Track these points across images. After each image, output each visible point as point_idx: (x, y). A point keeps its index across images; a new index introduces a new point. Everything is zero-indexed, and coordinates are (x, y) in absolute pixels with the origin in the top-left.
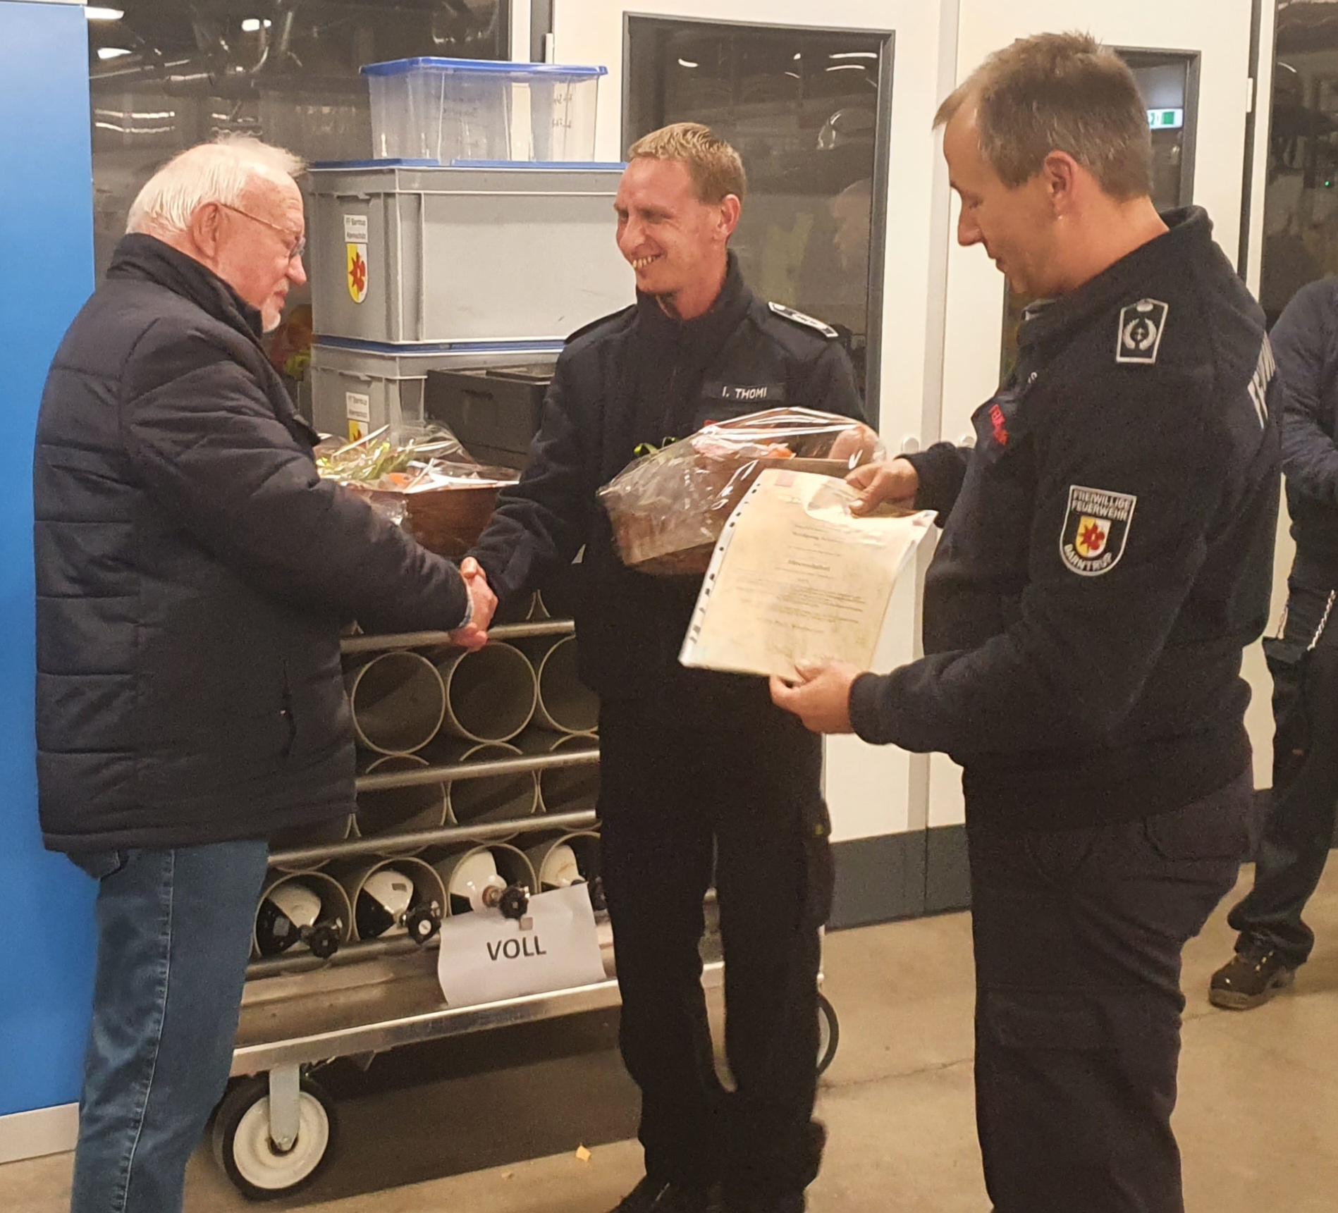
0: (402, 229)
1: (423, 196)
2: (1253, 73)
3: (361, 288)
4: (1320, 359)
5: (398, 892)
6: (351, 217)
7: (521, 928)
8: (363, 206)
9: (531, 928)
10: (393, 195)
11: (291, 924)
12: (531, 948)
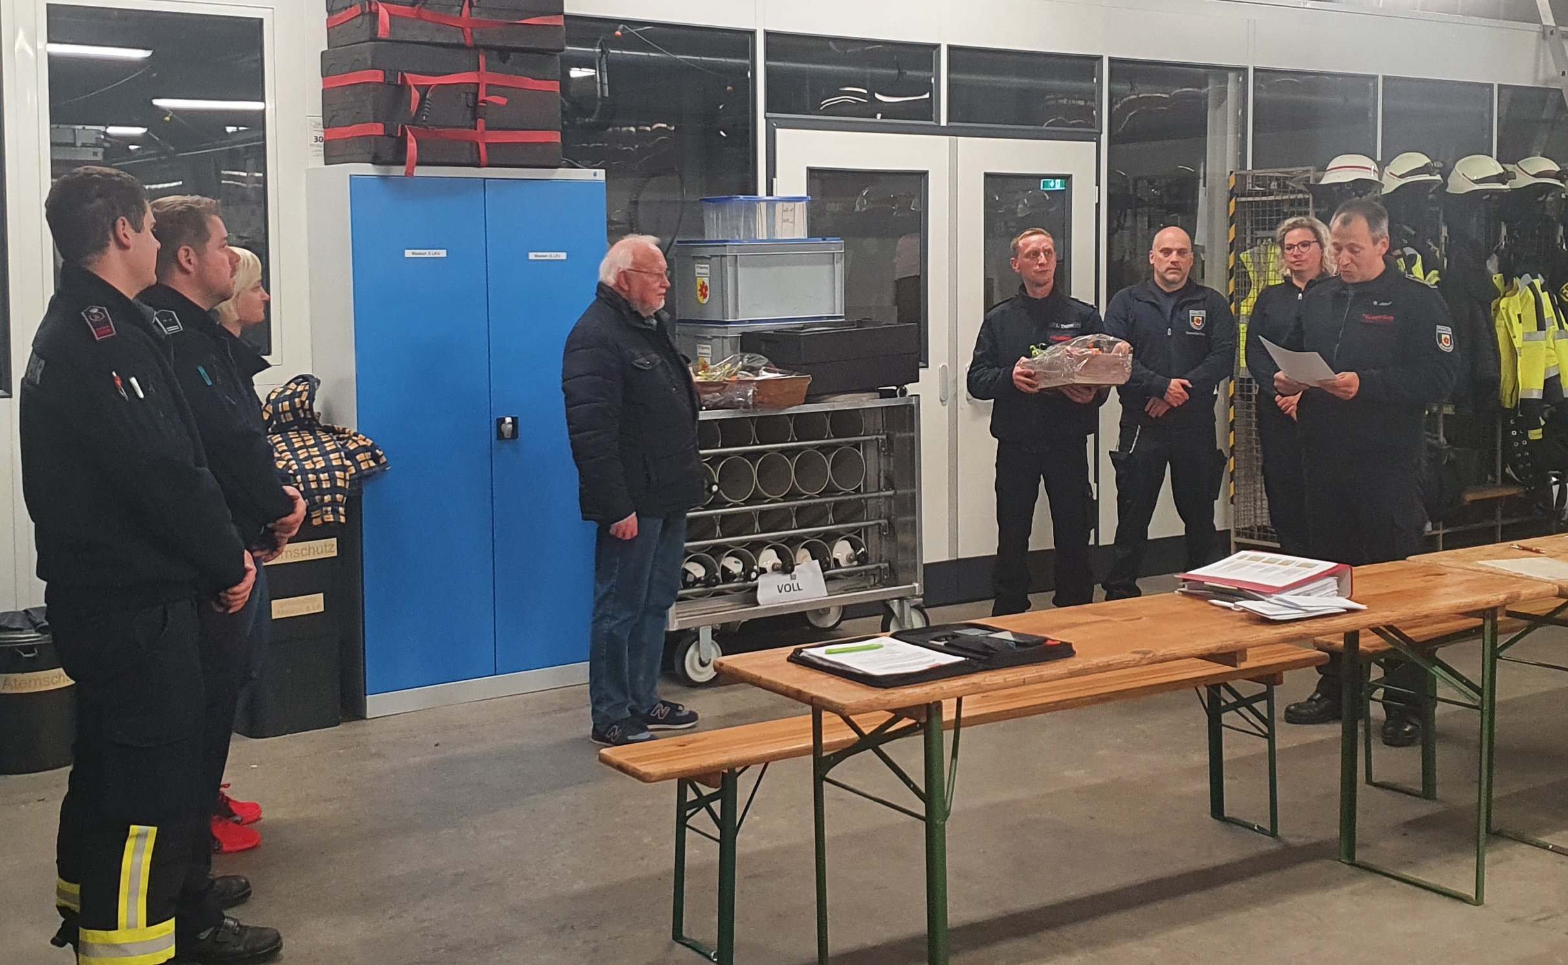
0: (730, 270)
1: (739, 256)
2: (1098, 184)
3: (705, 296)
4: (1126, 320)
5: (737, 565)
6: (699, 266)
7: (792, 579)
8: (707, 260)
9: (795, 579)
10: (726, 256)
11: (695, 577)
12: (796, 588)
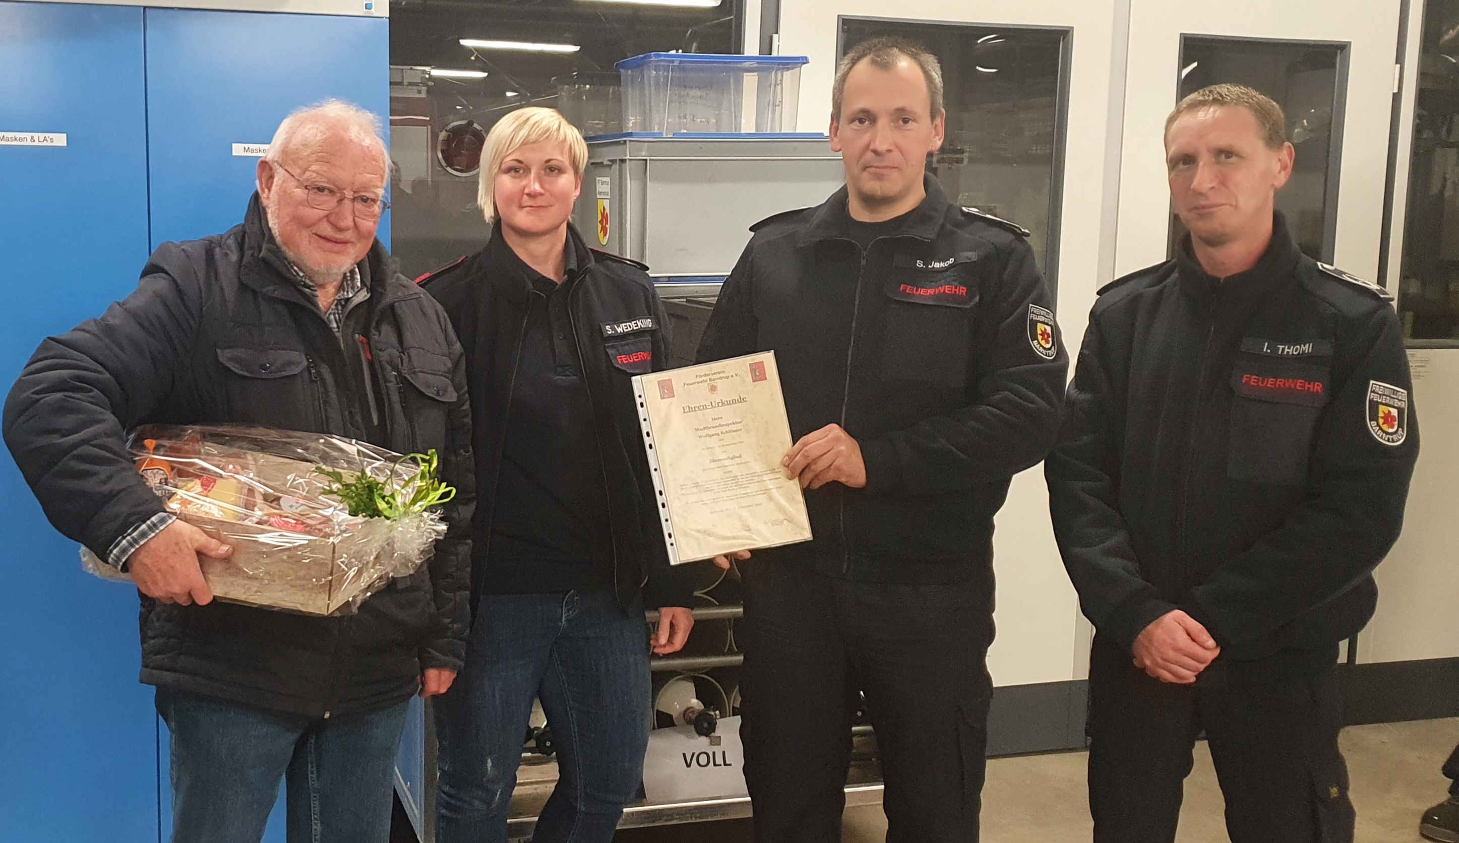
0: (631, 187)
1: (648, 161)
2: (1400, 59)
3: (605, 235)
6: (600, 179)
7: (711, 744)
8: (607, 170)
9: (719, 744)
10: (625, 161)
12: (719, 760)
